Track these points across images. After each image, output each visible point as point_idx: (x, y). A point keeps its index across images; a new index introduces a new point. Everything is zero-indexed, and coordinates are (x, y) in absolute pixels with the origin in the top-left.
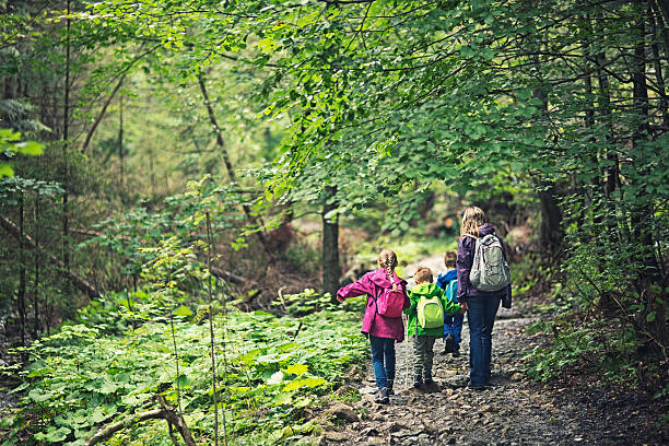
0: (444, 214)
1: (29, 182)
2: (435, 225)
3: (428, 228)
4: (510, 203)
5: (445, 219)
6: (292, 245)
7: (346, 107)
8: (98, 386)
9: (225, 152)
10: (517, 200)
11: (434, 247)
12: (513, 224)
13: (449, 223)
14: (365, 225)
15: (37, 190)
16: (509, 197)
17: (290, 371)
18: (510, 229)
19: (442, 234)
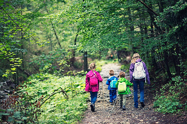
0: (110, 54)
1: (20, 49)
2: (108, 56)
3: (106, 57)
4: (126, 51)
5: (111, 55)
6: (75, 62)
7: (93, 34)
8: (41, 91)
9: (58, 41)
10: (127, 50)
11: (108, 62)
12: (127, 55)
13: (112, 56)
14: (91, 57)
15: (22, 51)
16: (126, 49)
17: (82, 85)
18: (127, 57)
19: (110, 59)
